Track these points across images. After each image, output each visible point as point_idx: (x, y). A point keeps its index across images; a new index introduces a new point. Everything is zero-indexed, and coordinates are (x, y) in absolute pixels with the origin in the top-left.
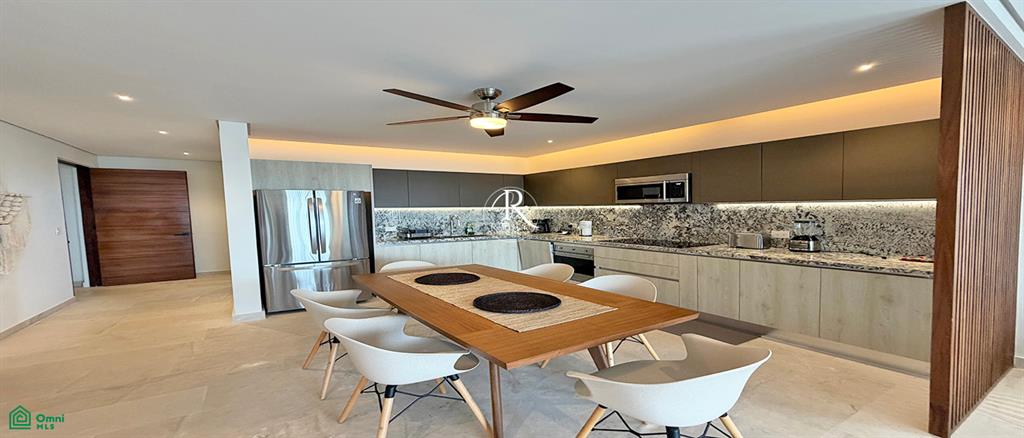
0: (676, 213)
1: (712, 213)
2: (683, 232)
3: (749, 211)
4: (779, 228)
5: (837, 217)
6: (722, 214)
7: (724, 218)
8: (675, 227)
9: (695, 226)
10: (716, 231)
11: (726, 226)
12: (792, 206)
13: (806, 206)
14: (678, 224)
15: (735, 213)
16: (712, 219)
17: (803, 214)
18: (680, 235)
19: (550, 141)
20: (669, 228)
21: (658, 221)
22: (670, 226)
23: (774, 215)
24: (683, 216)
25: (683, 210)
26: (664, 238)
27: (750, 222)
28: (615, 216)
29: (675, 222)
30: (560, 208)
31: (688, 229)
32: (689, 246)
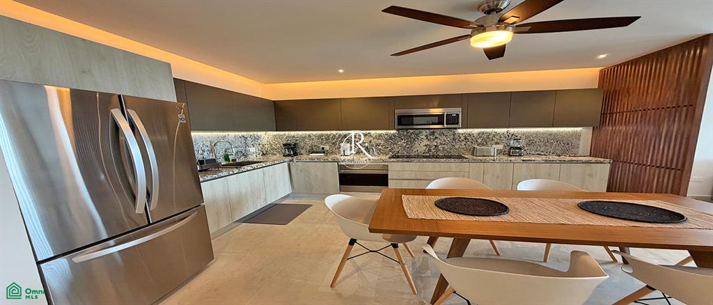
0: (426, 136)
1: (454, 135)
2: (432, 148)
3: (479, 134)
4: (497, 143)
5: (527, 136)
6: (461, 136)
7: (462, 138)
8: (426, 145)
9: (441, 144)
10: (457, 147)
11: (463, 143)
12: (504, 130)
13: (512, 130)
14: (428, 143)
15: (470, 135)
16: (454, 139)
17: (510, 135)
18: (430, 151)
19: (341, 71)
20: (421, 146)
21: (411, 141)
22: (422, 145)
23: (494, 136)
24: (431, 137)
25: (433, 134)
26: (416, 153)
27: (479, 141)
28: (371, 139)
29: (426, 142)
30: (308, 133)
31: (436, 146)
32: (437, 158)
